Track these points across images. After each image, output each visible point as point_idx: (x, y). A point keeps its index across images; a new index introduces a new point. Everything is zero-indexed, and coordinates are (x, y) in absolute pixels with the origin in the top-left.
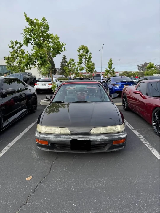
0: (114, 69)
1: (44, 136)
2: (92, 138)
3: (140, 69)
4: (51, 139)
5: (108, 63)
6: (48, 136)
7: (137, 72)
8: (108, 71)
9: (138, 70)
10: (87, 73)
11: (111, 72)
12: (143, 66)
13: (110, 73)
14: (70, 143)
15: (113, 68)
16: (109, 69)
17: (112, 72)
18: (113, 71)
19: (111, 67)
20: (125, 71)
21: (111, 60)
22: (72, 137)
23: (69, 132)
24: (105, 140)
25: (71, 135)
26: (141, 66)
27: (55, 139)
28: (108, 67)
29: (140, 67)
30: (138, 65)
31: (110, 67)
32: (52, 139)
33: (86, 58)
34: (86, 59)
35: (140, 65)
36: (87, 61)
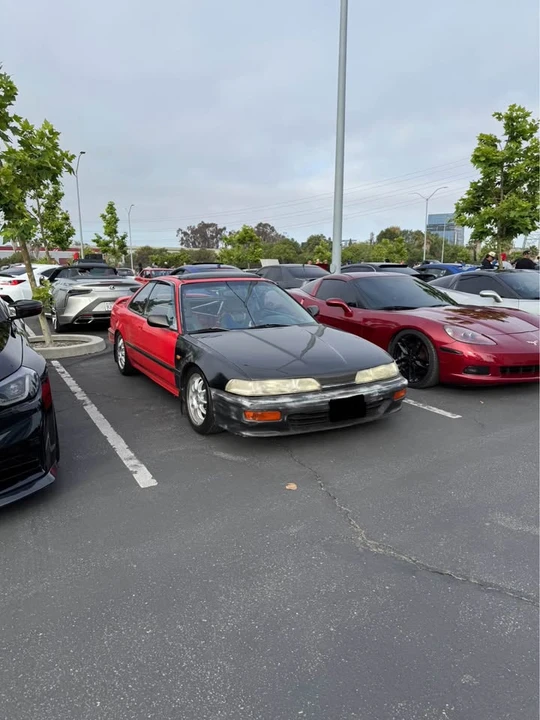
0: (124, 238)
1: (268, 402)
2: (364, 391)
3: (188, 240)
4: (288, 404)
5: (103, 217)
6: (280, 401)
7: (182, 250)
8: (107, 244)
9: (182, 244)
10: (49, 249)
11: (117, 247)
12: (194, 232)
13: (114, 252)
14: (328, 408)
15: (120, 234)
16: (108, 238)
17: (120, 248)
18: (123, 246)
19: (116, 232)
20: (144, 245)
21: (111, 209)
22: (328, 394)
23: (318, 385)
24: (385, 392)
25: (324, 390)
26: (189, 232)
27: (297, 403)
28: (104, 230)
29: (185, 234)
30: (180, 230)
31: (112, 232)
32: (293, 405)
33: (39, 196)
34: (41, 200)
35: (185, 230)
36: (47, 208)
